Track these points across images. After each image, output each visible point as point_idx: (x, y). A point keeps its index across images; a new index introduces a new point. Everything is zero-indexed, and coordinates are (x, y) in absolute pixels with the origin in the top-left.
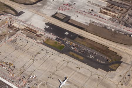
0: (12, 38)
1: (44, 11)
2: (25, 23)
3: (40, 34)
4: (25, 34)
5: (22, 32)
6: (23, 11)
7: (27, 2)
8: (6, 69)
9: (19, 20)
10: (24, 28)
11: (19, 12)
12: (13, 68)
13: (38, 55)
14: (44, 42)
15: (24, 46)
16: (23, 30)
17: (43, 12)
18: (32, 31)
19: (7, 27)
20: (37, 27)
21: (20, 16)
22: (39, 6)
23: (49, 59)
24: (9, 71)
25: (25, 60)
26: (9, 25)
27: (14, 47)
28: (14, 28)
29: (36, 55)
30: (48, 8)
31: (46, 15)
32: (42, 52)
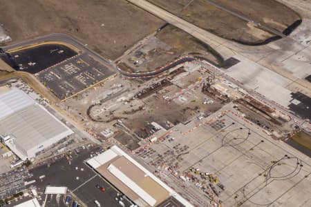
0: (214, 117)
1: (288, 64)
2: (241, 87)
3: (280, 118)
4: (242, 113)
5: (235, 107)
6: (235, 57)
7: (245, 39)
8: (203, 188)
9: (227, 78)
10: (239, 98)
11: (226, 58)
12: (218, 189)
13: (276, 167)
14: (291, 139)
15: (242, 140)
16: (237, 101)
17: (285, 67)
18: (260, 108)
19: (201, 90)
20: (271, 99)
21: (228, 69)
22: (274, 51)
23: (304, 182)
24: (210, 194)
25: (245, 175)
26: (204, 87)
27: (219, 140)
28: (217, 96)
29: (271, 168)
30: (296, 57)
31: (291, 73)
32: (286, 161)
